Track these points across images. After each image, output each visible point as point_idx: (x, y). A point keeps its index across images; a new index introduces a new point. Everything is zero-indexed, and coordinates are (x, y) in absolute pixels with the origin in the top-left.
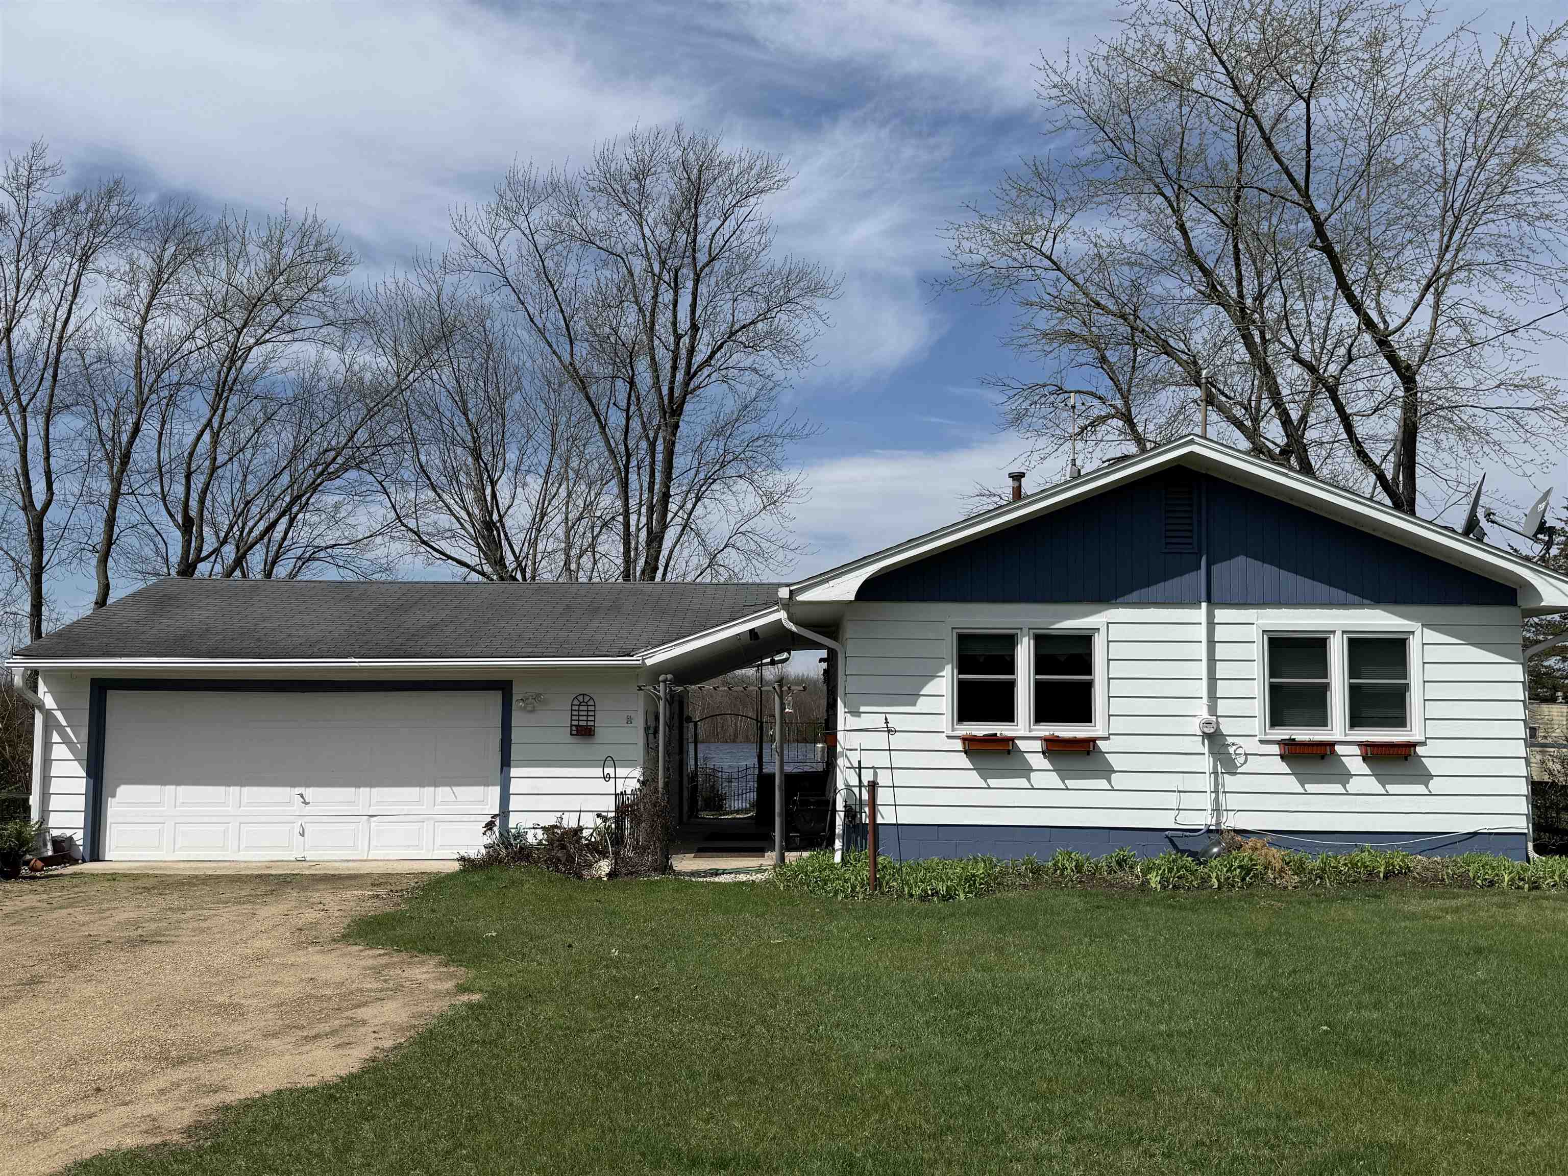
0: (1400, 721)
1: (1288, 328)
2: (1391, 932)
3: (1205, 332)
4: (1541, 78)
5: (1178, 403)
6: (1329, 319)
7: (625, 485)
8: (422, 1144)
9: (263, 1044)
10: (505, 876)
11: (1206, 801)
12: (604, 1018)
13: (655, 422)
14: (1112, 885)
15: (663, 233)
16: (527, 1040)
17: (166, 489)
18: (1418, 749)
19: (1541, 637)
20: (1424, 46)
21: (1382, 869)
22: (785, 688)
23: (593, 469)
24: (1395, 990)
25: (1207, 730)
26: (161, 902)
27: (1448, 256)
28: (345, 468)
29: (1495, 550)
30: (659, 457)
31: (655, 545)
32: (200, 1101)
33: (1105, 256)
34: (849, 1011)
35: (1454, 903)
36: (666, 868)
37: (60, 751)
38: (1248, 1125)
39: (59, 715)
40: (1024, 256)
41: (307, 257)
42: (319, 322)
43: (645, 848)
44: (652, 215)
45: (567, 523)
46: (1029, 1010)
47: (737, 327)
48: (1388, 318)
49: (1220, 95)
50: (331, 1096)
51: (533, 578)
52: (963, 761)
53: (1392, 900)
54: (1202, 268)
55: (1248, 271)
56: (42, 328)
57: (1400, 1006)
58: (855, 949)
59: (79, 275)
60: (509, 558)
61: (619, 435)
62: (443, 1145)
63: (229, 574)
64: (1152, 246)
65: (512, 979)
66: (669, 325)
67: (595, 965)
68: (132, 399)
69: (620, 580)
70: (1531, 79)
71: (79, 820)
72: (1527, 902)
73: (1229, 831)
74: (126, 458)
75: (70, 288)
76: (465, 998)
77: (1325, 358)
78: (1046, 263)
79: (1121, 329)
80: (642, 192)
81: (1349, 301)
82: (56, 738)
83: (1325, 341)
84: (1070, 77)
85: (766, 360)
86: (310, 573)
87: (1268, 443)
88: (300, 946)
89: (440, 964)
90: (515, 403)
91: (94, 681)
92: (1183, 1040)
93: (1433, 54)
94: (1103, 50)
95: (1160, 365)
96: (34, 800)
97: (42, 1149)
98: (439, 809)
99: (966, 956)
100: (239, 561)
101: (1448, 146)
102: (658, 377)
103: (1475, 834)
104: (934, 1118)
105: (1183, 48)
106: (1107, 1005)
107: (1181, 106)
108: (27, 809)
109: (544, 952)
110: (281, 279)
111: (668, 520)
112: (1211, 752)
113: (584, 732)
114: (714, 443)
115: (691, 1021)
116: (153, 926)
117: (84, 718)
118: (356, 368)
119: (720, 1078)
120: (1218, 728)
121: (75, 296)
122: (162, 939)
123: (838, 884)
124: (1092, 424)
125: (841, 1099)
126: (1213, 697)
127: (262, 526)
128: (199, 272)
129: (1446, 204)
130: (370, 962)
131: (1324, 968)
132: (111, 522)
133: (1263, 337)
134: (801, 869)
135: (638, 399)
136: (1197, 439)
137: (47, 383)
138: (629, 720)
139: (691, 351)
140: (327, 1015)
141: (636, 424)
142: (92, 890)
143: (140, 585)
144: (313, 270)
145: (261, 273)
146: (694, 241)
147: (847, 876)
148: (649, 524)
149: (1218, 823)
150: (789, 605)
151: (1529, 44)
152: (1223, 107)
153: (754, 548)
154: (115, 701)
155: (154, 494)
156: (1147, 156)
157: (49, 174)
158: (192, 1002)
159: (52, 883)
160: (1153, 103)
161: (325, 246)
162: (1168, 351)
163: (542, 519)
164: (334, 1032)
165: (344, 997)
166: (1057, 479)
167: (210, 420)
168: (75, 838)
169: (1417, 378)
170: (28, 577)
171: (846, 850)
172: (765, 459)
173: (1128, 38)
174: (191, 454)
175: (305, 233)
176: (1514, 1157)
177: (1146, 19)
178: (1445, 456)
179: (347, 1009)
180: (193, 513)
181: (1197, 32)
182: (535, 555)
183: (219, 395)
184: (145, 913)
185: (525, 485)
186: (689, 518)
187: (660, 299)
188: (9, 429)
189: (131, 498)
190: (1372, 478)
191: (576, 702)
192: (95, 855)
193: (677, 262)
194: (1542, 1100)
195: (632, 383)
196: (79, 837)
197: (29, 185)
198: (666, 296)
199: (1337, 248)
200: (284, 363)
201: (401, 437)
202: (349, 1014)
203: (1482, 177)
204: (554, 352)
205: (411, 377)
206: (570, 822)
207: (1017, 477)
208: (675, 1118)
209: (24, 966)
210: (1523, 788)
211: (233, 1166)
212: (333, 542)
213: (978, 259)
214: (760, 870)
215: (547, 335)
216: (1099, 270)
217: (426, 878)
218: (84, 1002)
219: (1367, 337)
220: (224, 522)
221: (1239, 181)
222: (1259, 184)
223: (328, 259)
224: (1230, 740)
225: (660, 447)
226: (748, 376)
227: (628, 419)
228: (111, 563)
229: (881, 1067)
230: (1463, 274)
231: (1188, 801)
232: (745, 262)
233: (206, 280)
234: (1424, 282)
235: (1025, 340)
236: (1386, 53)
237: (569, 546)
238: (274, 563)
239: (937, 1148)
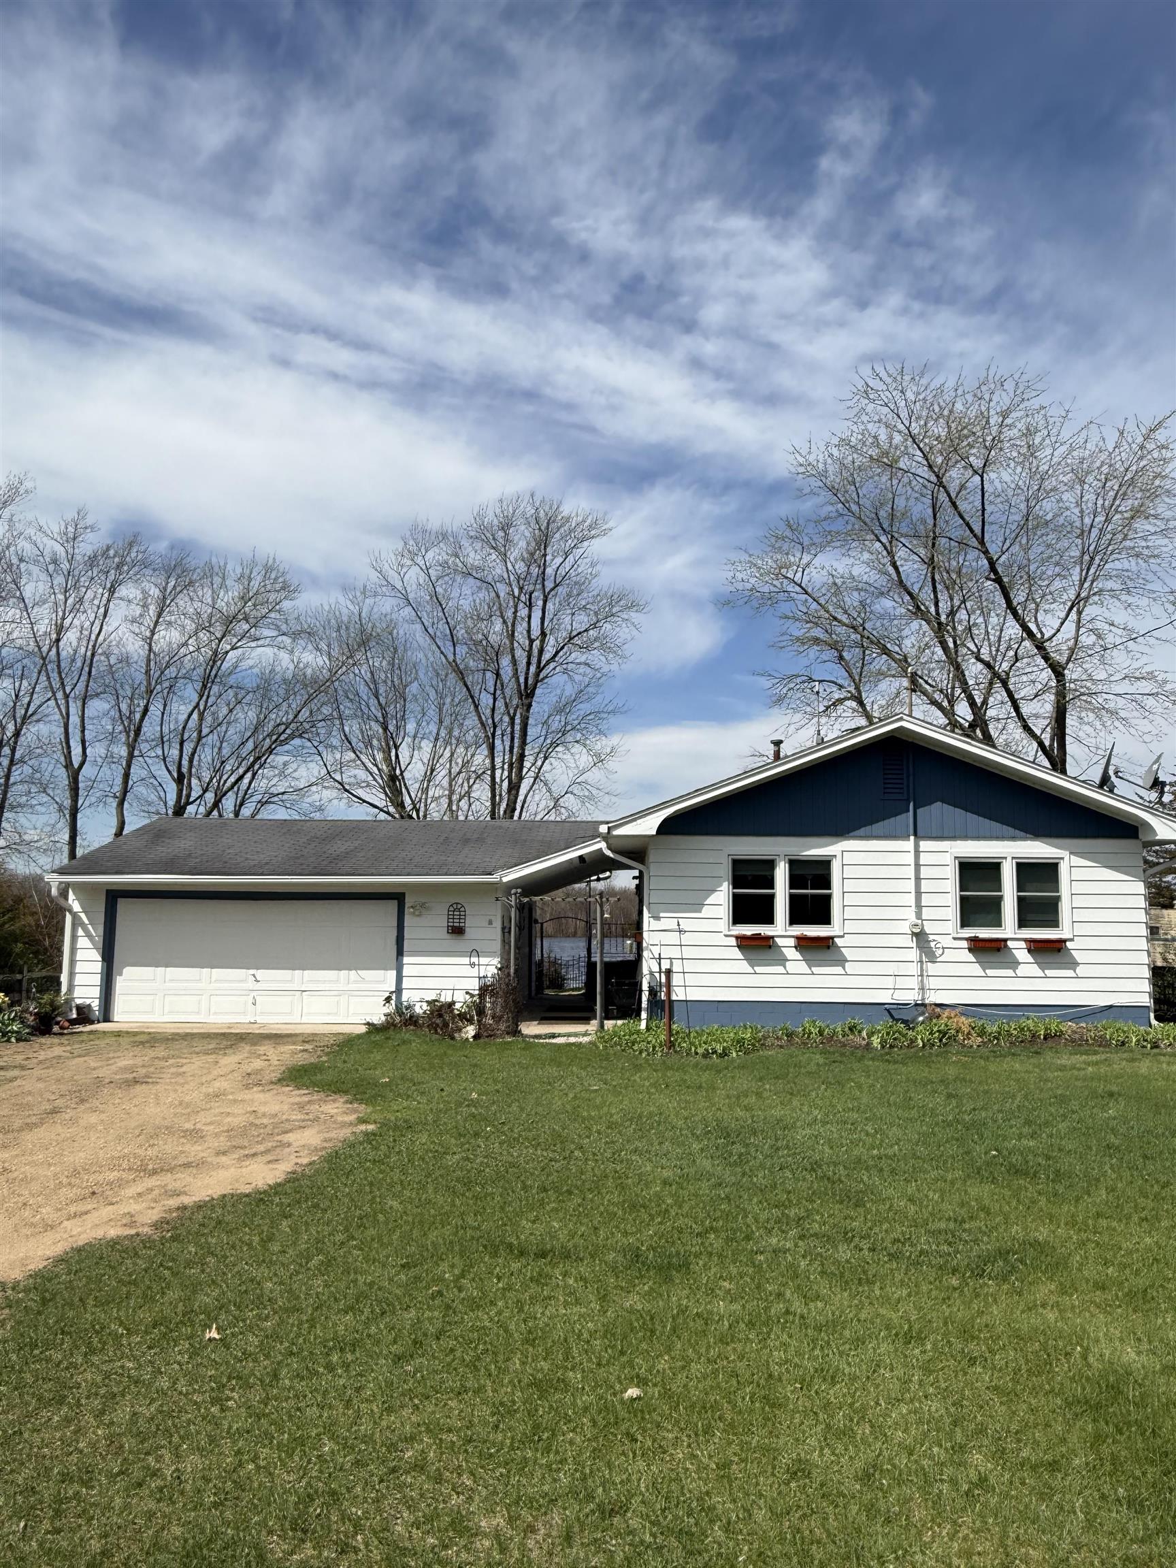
0: (1054, 923)
1: (971, 636)
2: (1047, 1080)
3: (913, 639)
4: (1149, 457)
5: (895, 691)
6: (1001, 630)
7: (492, 748)
8: (324, 1237)
9: (215, 1160)
10: (398, 1036)
11: (914, 983)
12: (462, 1145)
13: (515, 702)
14: (845, 1046)
15: (521, 567)
16: (406, 1160)
17: (166, 752)
18: (1068, 943)
19: (1162, 861)
20: (1066, 434)
21: (1042, 1033)
22: (604, 899)
23: (470, 737)
24: (1047, 1124)
25: (914, 930)
26: (151, 1053)
27: (1086, 585)
28: (292, 737)
29: (1121, 799)
30: (517, 727)
31: (514, 792)
32: (166, 1202)
33: (840, 584)
34: (644, 1140)
35: (1094, 1058)
36: (516, 1032)
37: (83, 942)
38: (931, 1227)
39: (83, 916)
40: (782, 583)
41: (269, 587)
42: (275, 633)
43: (501, 1017)
44: (514, 554)
45: (450, 776)
46: (777, 1140)
47: (574, 633)
48: (1043, 630)
49: (919, 471)
50: (262, 1199)
51: (425, 816)
52: (737, 953)
53: (1049, 1056)
54: (910, 594)
55: (943, 597)
56: (79, 639)
57: (1051, 1136)
58: (652, 1094)
59: (109, 601)
60: (407, 801)
61: (488, 712)
62: (339, 1237)
63: (209, 813)
64: (873, 577)
65: (398, 1114)
66: (525, 632)
67: (459, 1104)
68: (143, 689)
69: (488, 818)
70: (1141, 458)
71: (96, 992)
72: (1150, 1057)
73: (931, 1005)
74: (138, 731)
75: (102, 610)
76: (363, 1127)
77: (999, 658)
78: (798, 589)
79: (853, 636)
80: (507, 539)
81: (1015, 617)
82: (80, 932)
83: (999, 646)
84: (812, 458)
85: (596, 657)
86: (265, 814)
87: (959, 719)
88: (247, 1087)
89: (346, 1102)
90: (414, 688)
91: (108, 892)
92: (889, 1161)
93: (1071, 441)
94: (835, 441)
95: (881, 662)
96: (64, 978)
97: (50, 1237)
98: (352, 986)
99: (734, 1100)
100: (216, 804)
101: (1084, 507)
102: (517, 670)
103: (1111, 1007)
104: (702, 1222)
105: (891, 438)
106: (835, 1135)
107: (891, 479)
108: (59, 984)
109: (423, 1093)
110: (250, 604)
111: (524, 773)
112: (918, 946)
113: (457, 931)
114: (558, 717)
115: (526, 1147)
116: (144, 1071)
117: (101, 918)
118: (301, 665)
119: (545, 1190)
120: (923, 929)
121: (105, 615)
122: (150, 1080)
123: (643, 1045)
124: (834, 704)
125: (633, 1207)
126: (919, 906)
127: (232, 779)
128: (192, 599)
129: (1083, 548)
130: (298, 1099)
131: (996, 1107)
132: (127, 776)
133: (955, 642)
134: (615, 1034)
135: (502, 686)
136: (905, 717)
137: (84, 678)
138: (490, 923)
139: (541, 651)
140: (263, 1139)
141: (500, 704)
142: (102, 1043)
143: (147, 821)
144: (272, 597)
145: (236, 600)
146: (544, 573)
147: (649, 1039)
148: (509, 777)
149: (923, 999)
150: (607, 838)
151: (1139, 433)
152: (921, 480)
153: (587, 794)
154: (123, 905)
155: (157, 757)
156: (868, 514)
157: (89, 530)
158: (167, 1128)
159: (75, 1038)
160: (871, 478)
161: (281, 580)
162: (885, 651)
163: (431, 773)
164: (267, 1151)
165: (275, 1126)
166: (809, 744)
167: (198, 704)
168: (93, 1005)
169: (1066, 672)
170: (68, 816)
171: (649, 1019)
172: (594, 729)
173: (852, 431)
174: (184, 728)
175: (268, 569)
176: (1130, 1253)
177: (865, 418)
178: (1087, 728)
179: (278, 1135)
180: (184, 770)
181: (901, 427)
182: (426, 799)
183: (204, 686)
184: (139, 1061)
185: (420, 748)
186: (539, 772)
187: (518, 614)
188: (56, 710)
189: (140, 759)
190: (1035, 745)
191: (451, 909)
192: (107, 1018)
193: (531, 588)
194: (1153, 1209)
195: (498, 675)
196: (95, 1005)
197: (74, 539)
198: (523, 612)
199: (1005, 580)
200: (250, 662)
201: (331, 715)
202: (279, 1138)
203: (1109, 529)
204: (442, 653)
205: (339, 672)
206: (446, 997)
207: (777, 743)
208: (510, 1220)
209: (49, 1100)
210: (1146, 973)
211: (185, 1252)
212: (283, 790)
213: (749, 586)
214: (586, 1034)
215: (437, 640)
216: (835, 594)
217: (341, 1037)
218: (90, 1128)
219: (1027, 643)
220: (206, 776)
221: (934, 533)
222: (948, 535)
223: (283, 588)
224: (931, 937)
225: (518, 721)
226: (582, 669)
227: (495, 700)
228: (126, 805)
229: (665, 1182)
230: (1096, 598)
231: (901, 983)
232: (580, 586)
233: (197, 604)
234: (1069, 604)
235: (785, 643)
236: (1037, 441)
237: (452, 792)
238: (241, 804)
239: (702, 1243)
